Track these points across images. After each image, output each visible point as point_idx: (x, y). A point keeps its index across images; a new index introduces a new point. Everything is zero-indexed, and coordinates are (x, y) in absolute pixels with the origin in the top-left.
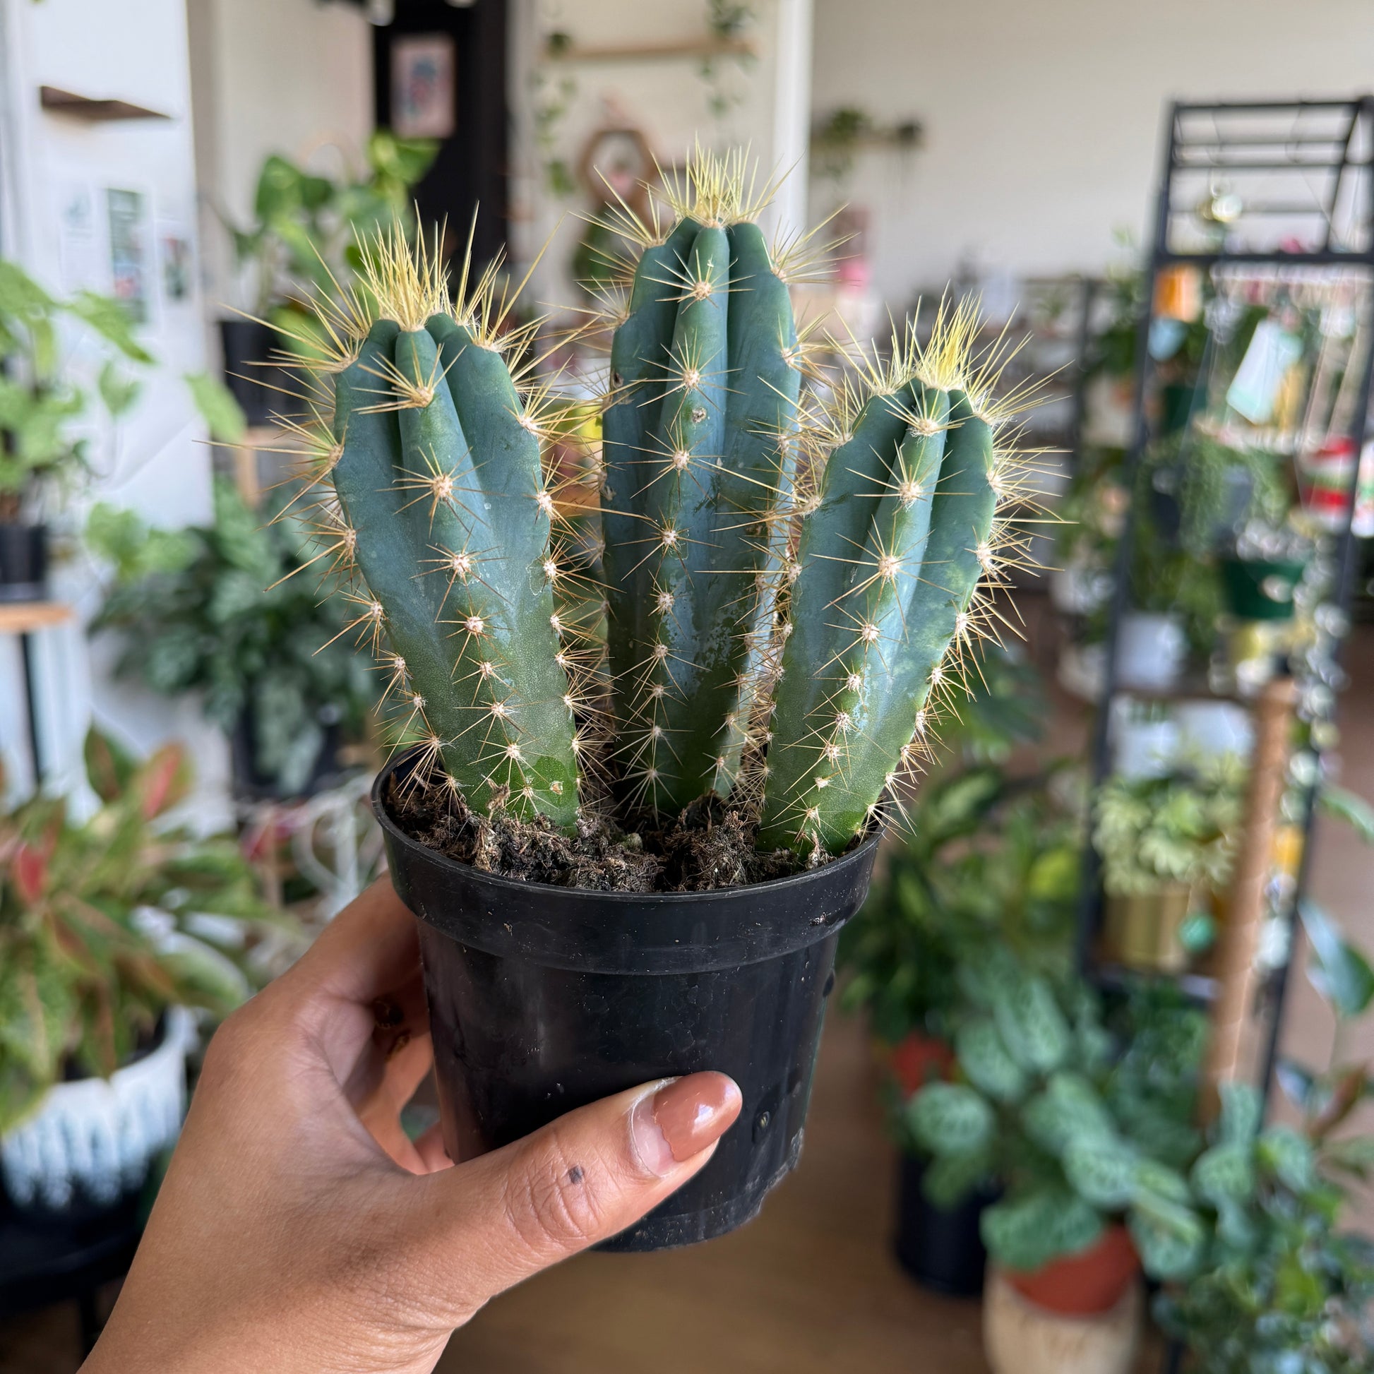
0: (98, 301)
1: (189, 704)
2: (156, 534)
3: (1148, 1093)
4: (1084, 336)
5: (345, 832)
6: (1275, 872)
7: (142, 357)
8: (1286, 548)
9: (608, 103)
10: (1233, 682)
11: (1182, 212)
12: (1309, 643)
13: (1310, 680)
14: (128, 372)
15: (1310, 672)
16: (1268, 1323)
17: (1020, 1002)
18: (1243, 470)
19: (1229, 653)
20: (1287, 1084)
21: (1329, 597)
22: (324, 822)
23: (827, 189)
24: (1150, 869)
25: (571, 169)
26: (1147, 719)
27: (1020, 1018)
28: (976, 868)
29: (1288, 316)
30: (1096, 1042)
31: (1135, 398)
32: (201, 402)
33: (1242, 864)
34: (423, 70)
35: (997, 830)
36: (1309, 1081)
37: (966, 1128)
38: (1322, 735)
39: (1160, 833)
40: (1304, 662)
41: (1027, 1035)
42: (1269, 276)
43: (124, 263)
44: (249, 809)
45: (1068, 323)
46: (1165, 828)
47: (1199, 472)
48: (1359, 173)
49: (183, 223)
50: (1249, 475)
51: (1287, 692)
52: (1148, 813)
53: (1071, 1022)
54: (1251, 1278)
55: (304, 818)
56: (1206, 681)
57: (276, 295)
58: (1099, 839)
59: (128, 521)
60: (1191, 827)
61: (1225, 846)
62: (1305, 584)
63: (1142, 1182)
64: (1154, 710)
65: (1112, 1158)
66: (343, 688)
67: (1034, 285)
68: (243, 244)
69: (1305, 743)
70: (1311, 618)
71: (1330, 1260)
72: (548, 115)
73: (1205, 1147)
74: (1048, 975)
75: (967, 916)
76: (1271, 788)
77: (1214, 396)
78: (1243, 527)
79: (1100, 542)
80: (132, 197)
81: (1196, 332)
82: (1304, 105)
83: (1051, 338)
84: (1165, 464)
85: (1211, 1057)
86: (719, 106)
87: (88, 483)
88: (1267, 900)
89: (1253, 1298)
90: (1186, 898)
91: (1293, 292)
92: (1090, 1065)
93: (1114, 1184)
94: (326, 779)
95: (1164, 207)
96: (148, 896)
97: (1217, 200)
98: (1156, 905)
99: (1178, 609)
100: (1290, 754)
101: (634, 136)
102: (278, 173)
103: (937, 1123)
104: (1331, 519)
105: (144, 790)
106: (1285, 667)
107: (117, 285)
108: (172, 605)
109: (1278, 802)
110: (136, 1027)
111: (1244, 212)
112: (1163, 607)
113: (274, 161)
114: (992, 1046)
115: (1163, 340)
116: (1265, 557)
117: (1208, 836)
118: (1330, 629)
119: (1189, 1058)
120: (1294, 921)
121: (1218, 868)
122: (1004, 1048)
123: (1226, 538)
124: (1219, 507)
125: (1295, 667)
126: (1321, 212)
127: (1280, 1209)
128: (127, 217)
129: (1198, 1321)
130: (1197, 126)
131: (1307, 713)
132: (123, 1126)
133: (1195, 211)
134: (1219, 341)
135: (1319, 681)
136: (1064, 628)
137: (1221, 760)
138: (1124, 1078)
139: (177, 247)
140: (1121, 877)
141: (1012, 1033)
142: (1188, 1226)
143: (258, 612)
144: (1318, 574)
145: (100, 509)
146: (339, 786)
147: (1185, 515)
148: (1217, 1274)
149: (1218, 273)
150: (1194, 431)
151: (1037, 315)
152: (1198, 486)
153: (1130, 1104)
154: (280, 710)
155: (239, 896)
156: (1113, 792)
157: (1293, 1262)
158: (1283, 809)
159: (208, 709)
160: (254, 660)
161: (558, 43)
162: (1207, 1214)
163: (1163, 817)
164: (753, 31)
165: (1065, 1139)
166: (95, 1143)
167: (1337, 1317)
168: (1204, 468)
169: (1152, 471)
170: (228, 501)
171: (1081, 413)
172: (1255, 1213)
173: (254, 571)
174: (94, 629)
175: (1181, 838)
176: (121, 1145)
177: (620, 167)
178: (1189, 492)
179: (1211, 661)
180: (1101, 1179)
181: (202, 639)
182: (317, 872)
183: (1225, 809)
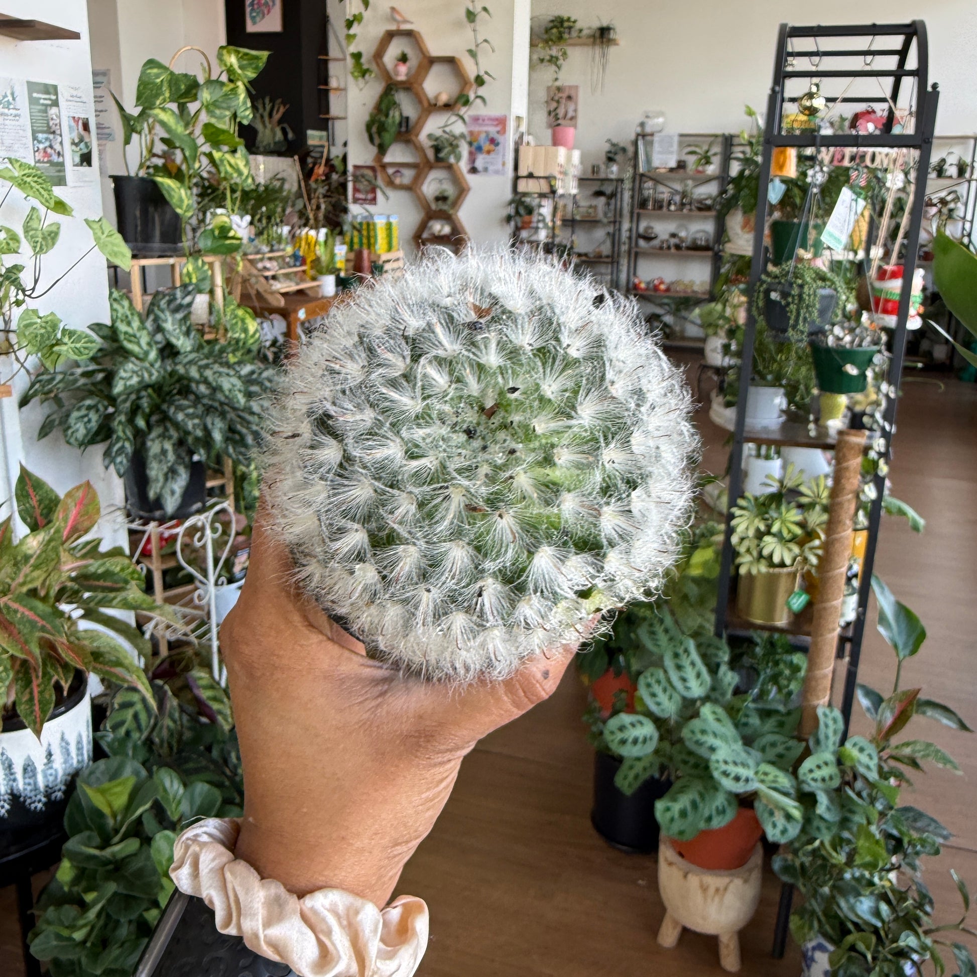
10: (825, 433)
20: (862, 701)
21: (886, 376)
24: (769, 560)
27: (680, 667)
30: (730, 678)
36: (877, 700)
39: (775, 537)
47: (802, 288)
50: (835, 289)
51: (859, 439)
53: (713, 669)
54: (838, 842)
58: (734, 540)
59: (52, 324)
66: (207, 441)
67: (690, 138)
68: (131, 126)
69: (873, 476)
70: (877, 387)
73: (808, 752)
80: (53, 89)
85: (808, 686)
86: (471, 17)
98: (772, 581)
100: (863, 483)
101: (412, 36)
102: (153, 71)
105: (62, 521)
106: (856, 422)
108: (82, 382)
113: (150, 63)
115: (775, 192)
123: (818, 333)
125: (867, 421)
147: (791, 320)
150: (799, 258)
153: (755, 723)
159: (107, 457)
160: (140, 422)
162: (807, 800)
165: (711, 752)
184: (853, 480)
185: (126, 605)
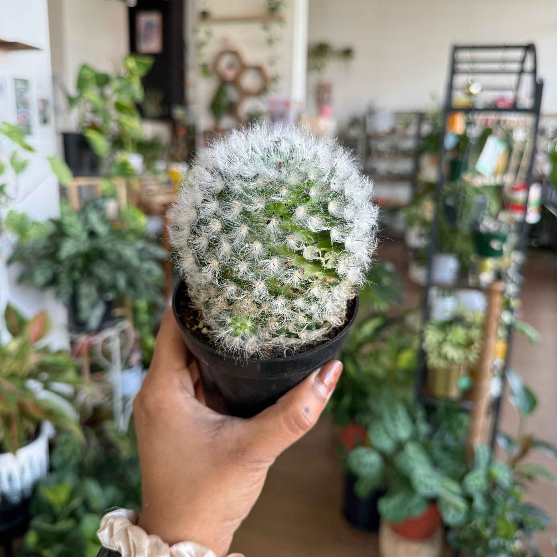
0: (10, 126)
1: (50, 294)
2: (36, 224)
3: (445, 449)
4: (418, 136)
5: (115, 345)
6: (495, 358)
7: (29, 149)
8: (500, 228)
9: (225, 40)
10: (478, 282)
11: (458, 89)
12: (509, 267)
13: (509, 281)
14: (23, 155)
15: (509, 278)
16: (494, 543)
17: (393, 413)
18: (482, 196)
19: (476, 270)
20: (501, 442)
21: (517, 248)
22: (107, 341)
23: (315, 76)
24: (445, 358)
25: (210, 67)
26: (444, 295)
27: (393, 419)
28: (375, 356)
29: (500, 132)
30: (424, 428)
31: (439, 163)
32: (54, 168)
33: (482, 355)
34: (149, 25)
35: (384, 340)
36: (510, 441)
37: (371, 465)
38: (514, 303)
39: (449, 343)
40: (507, 274)
41: (396, 426)
42: (492, 117)
43: (22, 109)
44: (75, 336)
45: (412, 131)
46: (451, 341)
47: (464, 198)
48: (528, 76)
49: (47, 92)
50: (484, 198)
51: (500, 286)
52: (444, 335)
53: (414, 420)
54: (487, 524)
55: (98, 339)
56: (467, 282)
57: (86, 122)
58: (425, 345)
59: (23, 218)
60: (462, 341)
61: (475, 348)
62: (507, 242)
63: (443, 486)
64: (446, 292)
65: (430, 477)
66: (114, 287)
67: (398, 115)
68: (72, 101)
69: (507, 306)
70: (510, 256)
71: (519, 516)
72: (201, 45)
73: (468, 471)
74: (404, 401)
75: (372, 376)
76: (494, 325)
77: (471, 166)
78: (482, 219)
79: (424, 223)
80: (25, 82)
81: (463, 139)
82: (506, 47)
83: (405, 136)
84: (450, 193)
85: (470, 433)
86: (270, 42)
87: (7, 201)
88: (492, 370)
89: (487, 532)
90: (460, 369)
91: (502, 122)
92: (421, 438)
93: (431, 488)
94: (107, 323)
95: (451, 87)
96: (32, 375)
97: (471, 85)
98: (448, 372)
99: (455, 252)
100: (501, 311)
101: (235, 54)
102: (86, 72)
103: (359, 464)
104: (518, 216)
105: (30, 331)
106: (499, 276)
107: (18, 119)
108: (43, 252)
109: (497, 330)
110: (27, 432)
111: (483, 90)
112: (451, 251)
113: (84, 67)
114: (382, 431)
115: (450, 142)
116: (491, 232)
117: (469, 344)
118: (517, 261)
119: (461, 433)
120: (503, 378)
121: (473, 357)
122: (387, 432)
123: (475, 225)
124: (472, 212)
125: (503, 276)
126: (513, 90)
127: (498, 496)
128: (22, 90)
129: (464, 541)
130: (463, 55)
131: (508, 294)
132: (22, 471)
133: (462, 89)
134: (472, 142)
135: (513, 282)
136: (410, 254)
137: (474, 312)
138: (435, 443)
139: (44, 102)
140: (434, 361)
141: (390, 425)
142: (461, 504)
143: (78, 255)
144: (513, 239)
145: (11, 212)
146: (113, 326)
147: (458, 215)
148: (473, 524)
149: (472, 116)
150: (463, 180)
151: (400, 127)
152: (464, 203)
153: (438, 453)
154: (87, 296)
155: (71, 375)
156: (430, 327)
157: (503, 518)
158: (498, 333)
159: (58, 295)
160: (77, 275)
161: (204, 15)
162: (469, 499)
163: (450, 337)
164: (284, 11)
165: (412, 470)
166: (10, 479)
167: (521, 538)
168: (466, 196)
169: (445, 197)
170: (65, 208)
171: (417, 168)
172: (488, 498)
173: (76, 238)
174: (9, 262)
175: (458, 345)
176: (21, 479)
177: (231, 66)
178: (460, 205)
179: (469, 273)
180: (426, 486)
181: (55, 266)
182: (104, 361)
183: (475, 333)
184: (496, 310)
185: (68, 382)
